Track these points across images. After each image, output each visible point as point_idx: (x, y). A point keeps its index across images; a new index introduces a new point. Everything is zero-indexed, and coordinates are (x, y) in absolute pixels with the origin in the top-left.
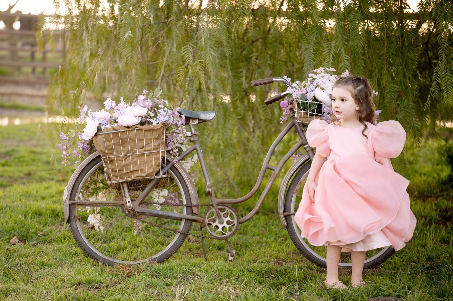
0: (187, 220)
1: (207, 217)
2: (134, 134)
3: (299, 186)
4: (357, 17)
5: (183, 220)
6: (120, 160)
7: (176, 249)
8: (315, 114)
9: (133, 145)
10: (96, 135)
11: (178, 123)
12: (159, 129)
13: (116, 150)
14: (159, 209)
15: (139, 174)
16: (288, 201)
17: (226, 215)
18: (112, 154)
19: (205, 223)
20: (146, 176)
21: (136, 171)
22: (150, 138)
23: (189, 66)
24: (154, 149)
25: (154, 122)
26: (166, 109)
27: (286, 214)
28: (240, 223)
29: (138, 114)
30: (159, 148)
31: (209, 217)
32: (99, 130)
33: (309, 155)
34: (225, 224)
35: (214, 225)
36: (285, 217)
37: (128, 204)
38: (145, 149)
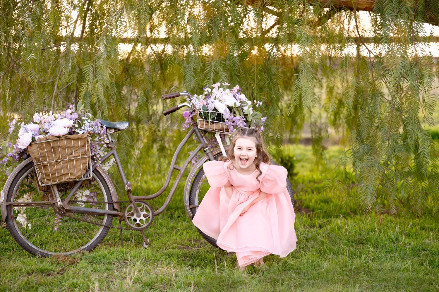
0: (109, 215)
1: (126, 212)
2: (64, 143)
3: (201, 183)
4: (232, 41)
5: (105, 215)
6: (52, 165)
7: (101, 241)
8: (215, 121)
9: (63, 152)
10: (31, 144)
11: (100, 132)
12: (85, 138)
13: (48, 157)
14: (83, 207)
15: (70, 177)
16: (193, 195)
17: (142, 210)
18: (45, 160)
19: (125, 217)
20: (75, 178)
21: (66, 174)
22: (78, 145)
23: (89, 83)
24: (82, 155)
25: (81, 132)
26: (89, 120)
27: (191, 206)
28: (154, 216)
29: (67, 126)
30: (86, 154)
31: (128, 211)
32: (33, 140)
33: (209, 156)
34: (142, 217)
35: (133, 218)
36: (191, 209)
37: (59, 203)
38: (74, 155)
